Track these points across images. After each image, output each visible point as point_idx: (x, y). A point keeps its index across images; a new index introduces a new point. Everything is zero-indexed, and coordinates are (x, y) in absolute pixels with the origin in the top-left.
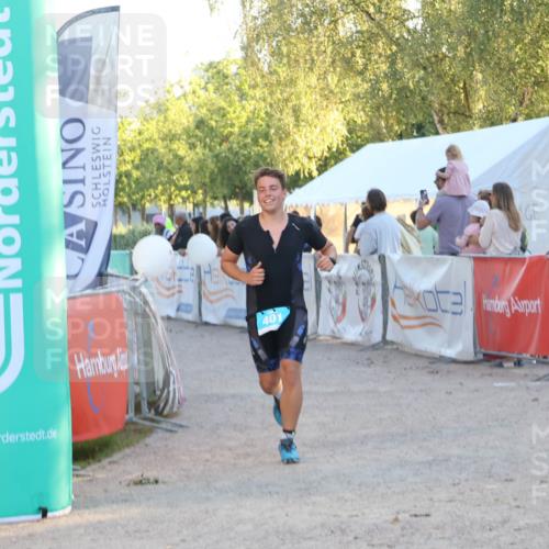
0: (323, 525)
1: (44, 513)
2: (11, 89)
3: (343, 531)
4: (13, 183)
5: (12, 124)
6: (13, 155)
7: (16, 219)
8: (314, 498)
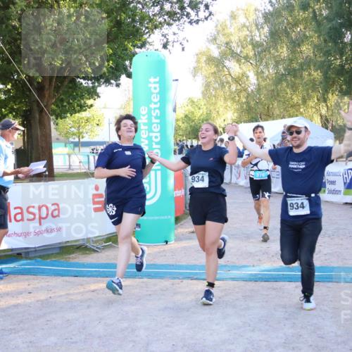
0: (261, 251)
1: (167, 242)
2: (159, 104)
3: (267, 253)
4: (158, 135)
5: (159, 115)
6: (159, 126)
7: (159, 146)
8: (251, 240)
